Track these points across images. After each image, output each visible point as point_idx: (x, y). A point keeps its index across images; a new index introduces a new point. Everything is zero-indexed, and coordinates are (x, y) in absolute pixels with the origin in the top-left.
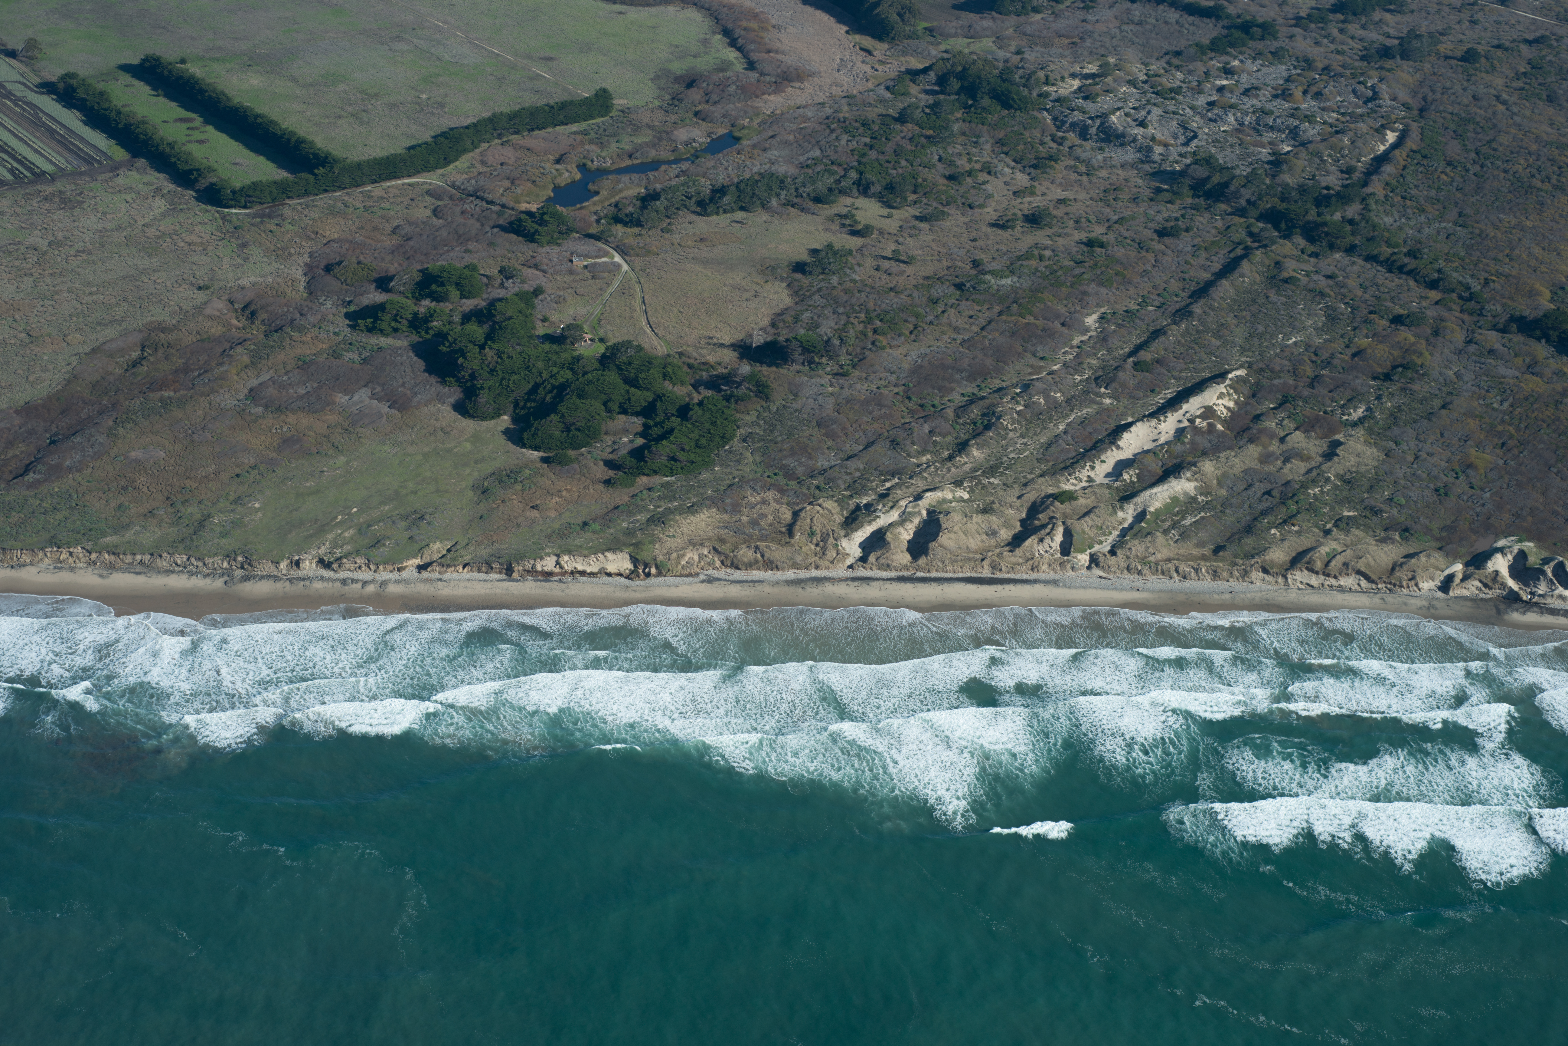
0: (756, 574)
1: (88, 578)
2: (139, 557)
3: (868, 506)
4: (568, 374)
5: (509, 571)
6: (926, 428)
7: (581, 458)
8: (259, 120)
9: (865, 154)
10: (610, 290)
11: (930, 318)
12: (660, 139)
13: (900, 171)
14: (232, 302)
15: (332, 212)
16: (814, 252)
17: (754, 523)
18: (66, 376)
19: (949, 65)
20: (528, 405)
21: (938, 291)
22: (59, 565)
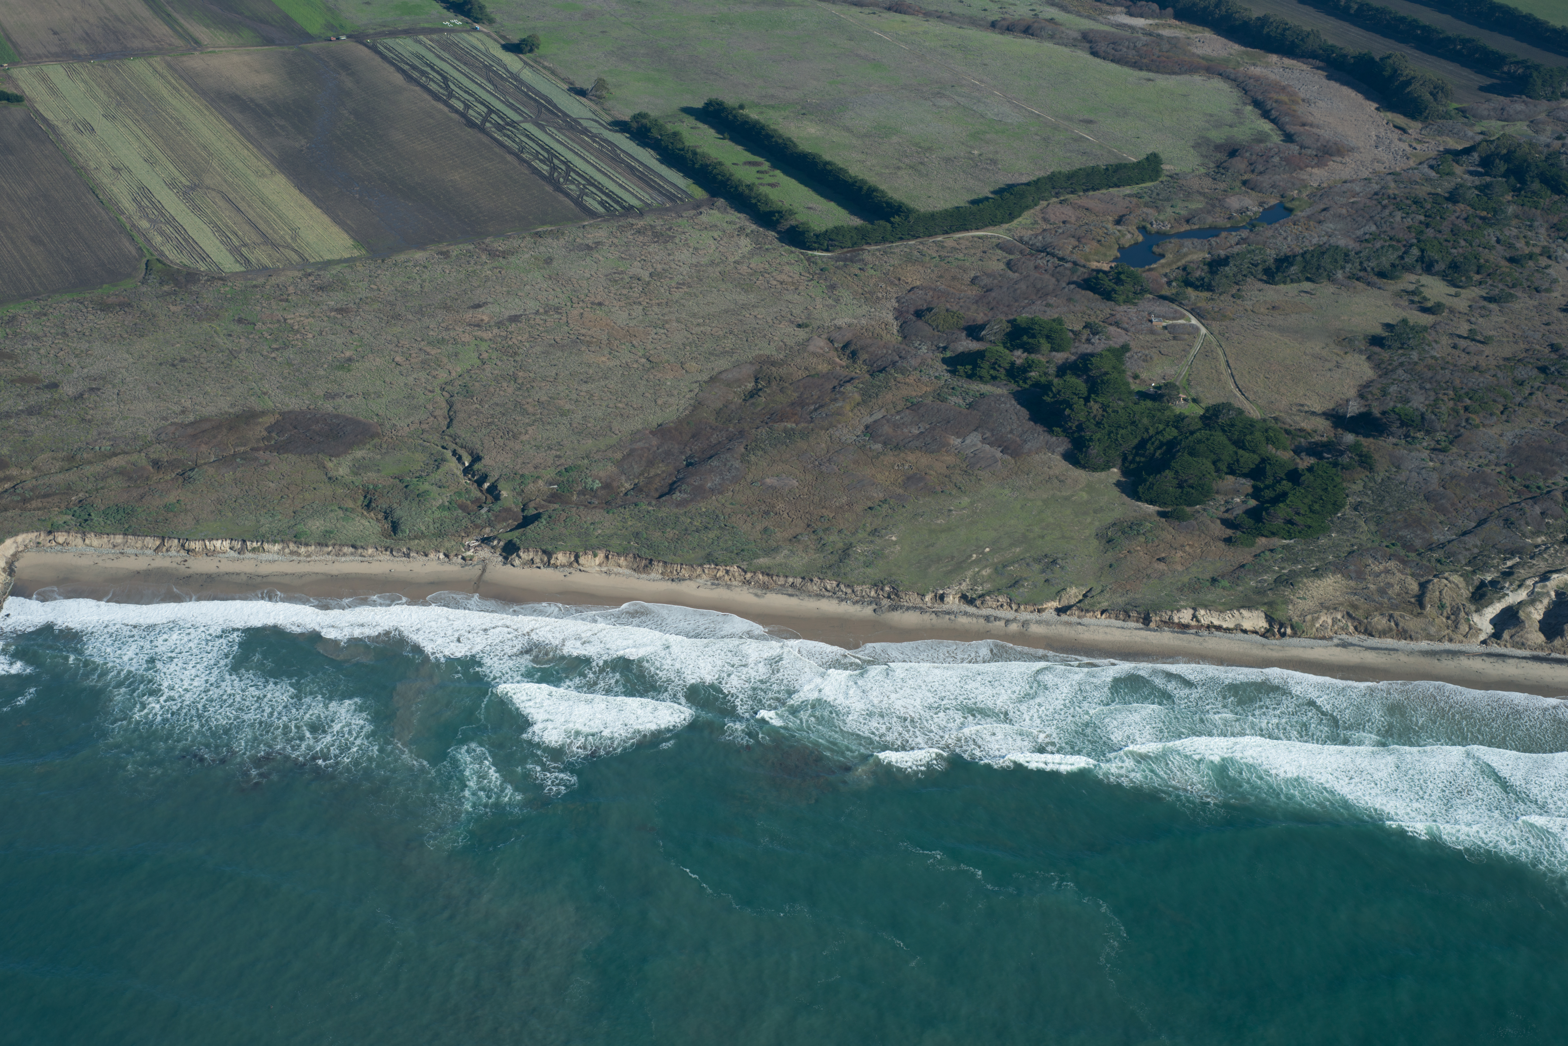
0: (1389, 642)
1: (744, 596)
2: (791, 580)
3: (1493, 583)
4: (1175, 432)
5: (1146, 621)
6: (1538, 510)
7: (1197, 515)
8: (829, 167)
9: (1422, 232)
10: (1193, 352)
11: (1518, 399)
12: (1214, 206)
13: (1460, 250)
14: (832, 342)
15: (909, 259)
16: (1388, 327)
17: (1382, 592)
18: (692, 402)
19: (1492, 147)
20: (1138, 459)
21: (1522, 373)
22: (716, 581)
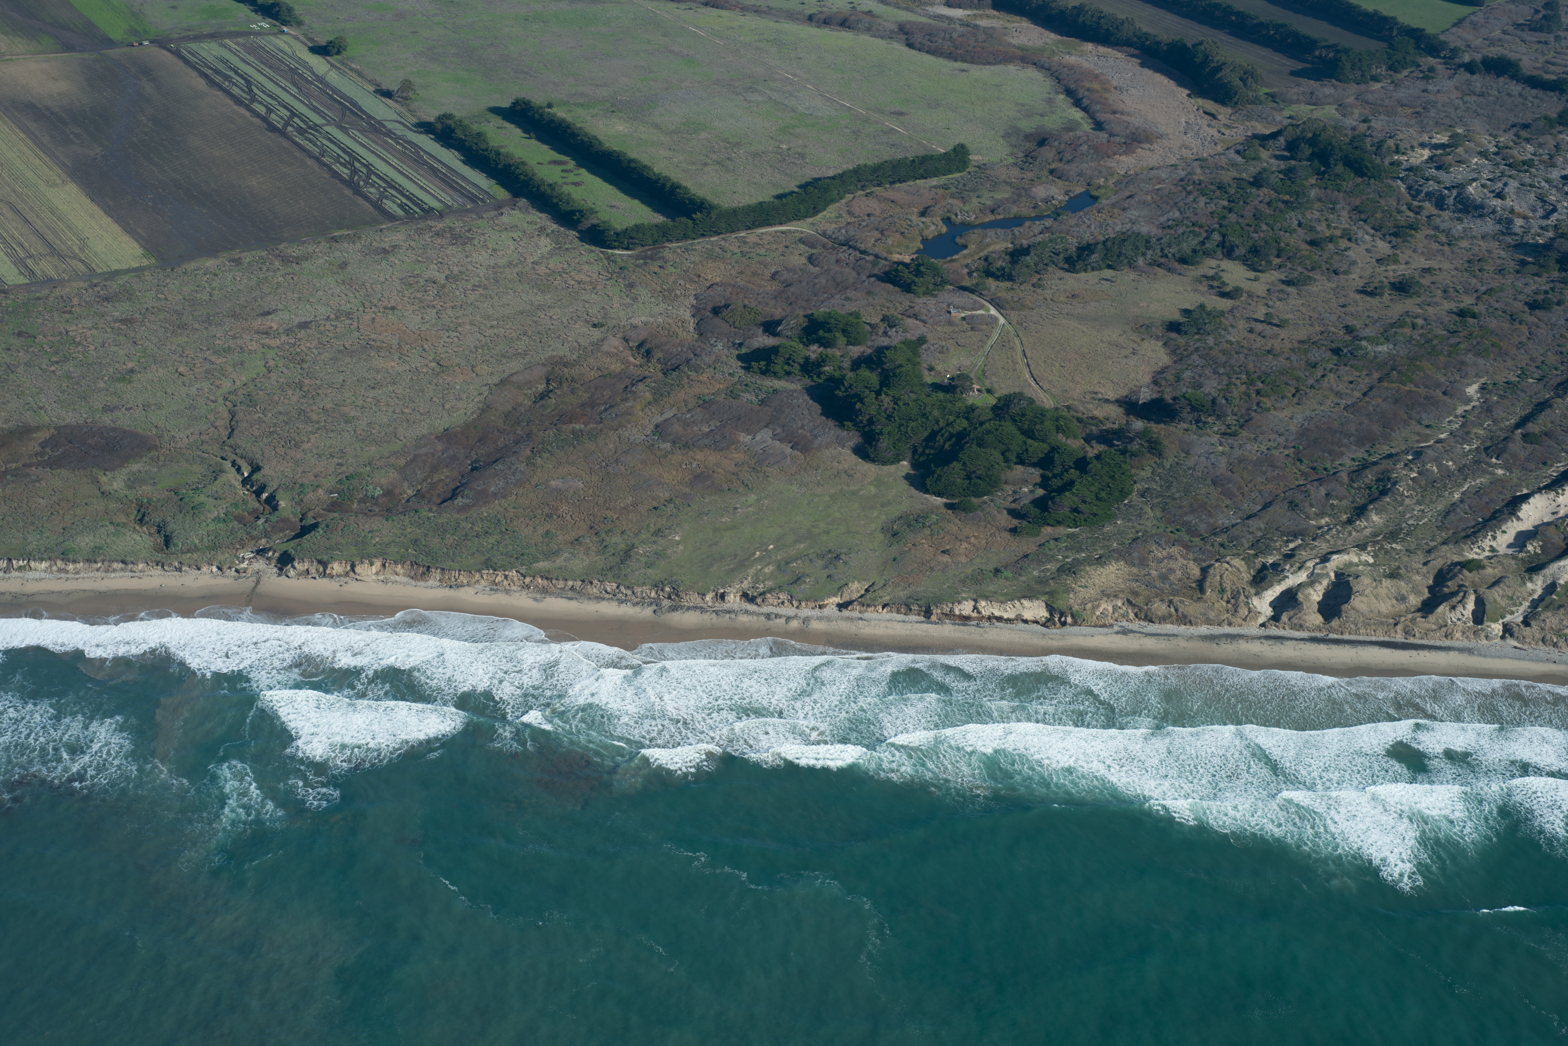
0: (1169, 628)
1: (523, 601)
2: (570, 583)
3: (1275, 566)
4: (965, 423)
5: (928, 614)
6: (1323, 491)
7: (984, 506)
8: (633, 165)
9: (1224, 217)
10: (990, 342)
11: (1310, 382)
12: (1019, 196)
13: (1262, 235)
14: (627, 341)
15: (710, 256)
16: (1186, 312)
17: (1164, 577)
18: (480, 405)
19: (1298, 131)
20: (927, 451)
21: (1315, 355)
22: (495, 587)
